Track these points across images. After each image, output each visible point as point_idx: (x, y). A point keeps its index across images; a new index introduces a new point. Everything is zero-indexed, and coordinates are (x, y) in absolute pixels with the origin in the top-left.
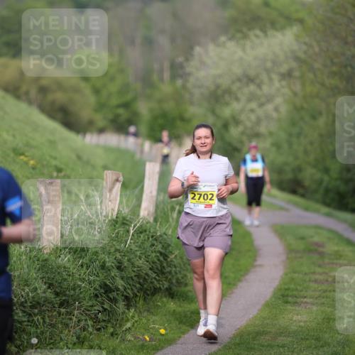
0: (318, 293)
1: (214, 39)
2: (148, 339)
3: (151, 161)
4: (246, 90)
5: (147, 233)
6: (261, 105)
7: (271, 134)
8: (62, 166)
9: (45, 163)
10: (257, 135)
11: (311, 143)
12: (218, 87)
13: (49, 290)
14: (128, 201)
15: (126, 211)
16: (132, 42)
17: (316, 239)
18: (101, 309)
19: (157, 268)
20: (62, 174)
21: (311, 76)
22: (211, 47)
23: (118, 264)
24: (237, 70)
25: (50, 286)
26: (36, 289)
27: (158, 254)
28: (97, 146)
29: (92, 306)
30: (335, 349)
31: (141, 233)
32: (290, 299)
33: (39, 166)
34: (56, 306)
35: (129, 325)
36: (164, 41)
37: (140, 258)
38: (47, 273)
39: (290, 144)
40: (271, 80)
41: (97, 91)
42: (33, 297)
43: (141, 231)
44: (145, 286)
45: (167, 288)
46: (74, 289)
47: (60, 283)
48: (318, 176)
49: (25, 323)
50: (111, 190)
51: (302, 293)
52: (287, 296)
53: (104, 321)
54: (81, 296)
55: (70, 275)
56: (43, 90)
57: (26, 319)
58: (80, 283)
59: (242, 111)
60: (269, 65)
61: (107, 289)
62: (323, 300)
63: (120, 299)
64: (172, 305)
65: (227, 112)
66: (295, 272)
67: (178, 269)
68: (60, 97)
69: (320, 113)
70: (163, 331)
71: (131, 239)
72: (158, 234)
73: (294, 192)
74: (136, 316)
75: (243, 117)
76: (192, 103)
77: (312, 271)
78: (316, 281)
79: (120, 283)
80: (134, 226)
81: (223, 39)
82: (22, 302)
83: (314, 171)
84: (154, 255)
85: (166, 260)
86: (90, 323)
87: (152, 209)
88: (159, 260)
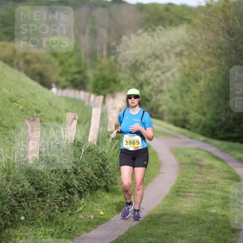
0: (198, 190)
1: (135, 31)
2: (93, 218)
3: (95, 107)
4: (154, 63)
5: (93, 151)
6: (164, 73)
7: (170, 91)
8: (40, 109)
9: (29, 107)
10: (161, 91)
11: (195, 97)
12: (137, 61)
13: (32, 187)
14: (80, 132)
15: (80, 138)
16: (84, 33)
17: (197, 157)
18: (63, 199)
19: (99, 174)
20: (40, 114)
21: (195, 54)
22: (133, 36)
23: (74, 171)
24: (149, 51)
25: (32, 184)
26: (23, 186)
27: (100, 165)
28: (61, 97)
29: (58, 197)
30: (209, 225)
31: (89, 151)
32: (181, 194)
33: (25, 109)
34: (36, 196)
35: (81, 209)
36: (103, 32)
37: (88, 167)
38: (30, 176)
39: (182, 97)
40: (169, 57)
41: (62, 63)
42: (22, 191)
43: (89, 150)
44: (91, 185)
45: (104, 187)
46: (47, 186)
47: (38, 182)
48: (199, 117)
49: (17, 207)
50: (70, 125)
51: (188, 190)
52: (179, 191)
53: (66, 206)
54: (52, 190)
55: (45, 178)
56: (28, 62)
57: (17, 205)
58: (51, 182)
59: (152, 76)
60: (168, 48)
61: (67, 186)
62: (202, 195)
63: (76, 192)
64: (108, 197)
65: (142, 77)
66: (184, 177)
67: (111, 174)
68: (38, 66)
69: (201, 78)
70: (102, 213)
71: (83, 155)
72: (100, 152)
73: (183, 127)
74: (86, 203)
75: (152, 80)
76: (120, 71)
77: (195, 176)
78: (197, 183)
79: (76, 183)
80: (85, 147)
81: (140, 31)
82: (15, 194)
83: (196, 114)
84: (97, 165)
85: (104, 168)
86: (57, 207)
87: (96, 137)
88: (100, 168)
